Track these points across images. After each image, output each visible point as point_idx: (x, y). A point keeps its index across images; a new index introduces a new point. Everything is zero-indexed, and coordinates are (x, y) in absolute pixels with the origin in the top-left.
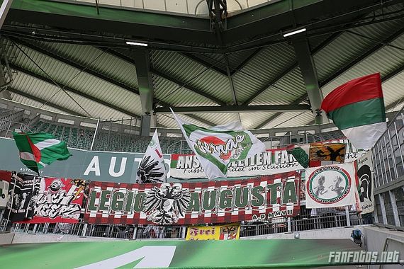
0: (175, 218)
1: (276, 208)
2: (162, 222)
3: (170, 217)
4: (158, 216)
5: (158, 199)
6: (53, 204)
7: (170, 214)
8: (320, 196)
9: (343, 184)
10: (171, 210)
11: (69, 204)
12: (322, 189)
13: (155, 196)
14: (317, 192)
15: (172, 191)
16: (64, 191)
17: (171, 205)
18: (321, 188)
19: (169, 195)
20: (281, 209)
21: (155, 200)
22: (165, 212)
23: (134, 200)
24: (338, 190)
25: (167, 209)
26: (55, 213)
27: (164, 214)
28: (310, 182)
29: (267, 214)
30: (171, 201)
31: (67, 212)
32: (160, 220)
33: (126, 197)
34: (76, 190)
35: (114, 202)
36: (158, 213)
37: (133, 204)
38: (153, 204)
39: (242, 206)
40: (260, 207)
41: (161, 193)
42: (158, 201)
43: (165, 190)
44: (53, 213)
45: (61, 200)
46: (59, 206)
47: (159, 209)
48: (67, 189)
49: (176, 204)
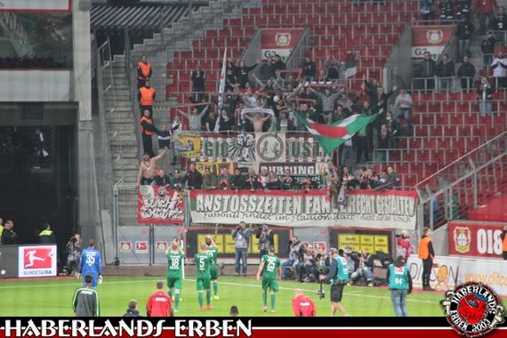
9: (278, 148)
13: (235, 145)
18: (265, 149)
19: (245, 145)
23: (220, 148)
24: (276, 152)
25: (245, 156)
27: (243, 160)
28: (259, 144)
30: (247, 149)
33: (214, 145)
35: (206, 149)
36: (239, 159)
37: (220, 152)
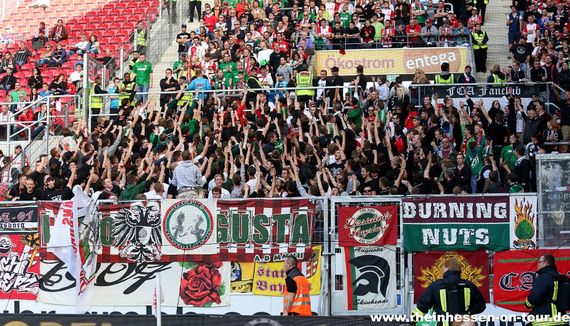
0: (157, 253)
1: (283, 248)
2: (141, 259)
3: (149, 252)
4: (134, 251)
5: (130, 228)
6: (5, 272)
7: (150, 248)
8: (179, 240)
10: (150, 242)
11: (25, 272)
12: (181, 230)
14: (176, 233)
15: (147, 214)
16: (16, 253)
17: (149, 235)
20: (290, 250)
21: (127, 228)
22: (142, 246)
26: (10, 286)
29: (272, 255)
31: (24, 284)
32: (137, 256)
34: (31, 252)
38: (125, 235)
39: (241, 241)
40: (264, 246)
41: (134, 218)
42: (131, 230)
43: (138, 212)
44: (7, 285)
45: (14, 266)
46: (13, 275)
47: (133, 241)
48: (20, 250)
49: (155, 233)
